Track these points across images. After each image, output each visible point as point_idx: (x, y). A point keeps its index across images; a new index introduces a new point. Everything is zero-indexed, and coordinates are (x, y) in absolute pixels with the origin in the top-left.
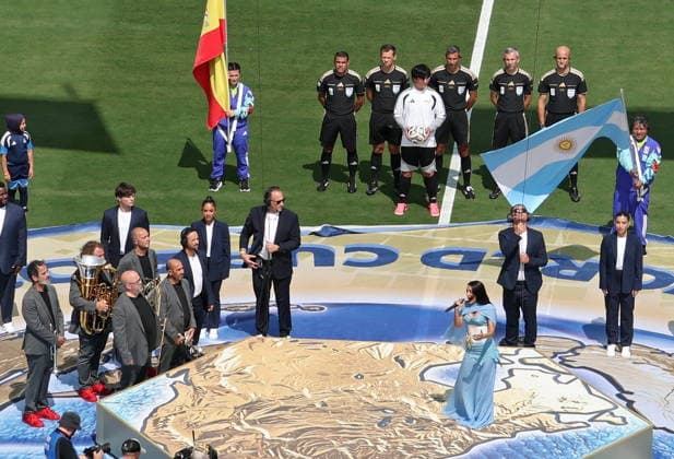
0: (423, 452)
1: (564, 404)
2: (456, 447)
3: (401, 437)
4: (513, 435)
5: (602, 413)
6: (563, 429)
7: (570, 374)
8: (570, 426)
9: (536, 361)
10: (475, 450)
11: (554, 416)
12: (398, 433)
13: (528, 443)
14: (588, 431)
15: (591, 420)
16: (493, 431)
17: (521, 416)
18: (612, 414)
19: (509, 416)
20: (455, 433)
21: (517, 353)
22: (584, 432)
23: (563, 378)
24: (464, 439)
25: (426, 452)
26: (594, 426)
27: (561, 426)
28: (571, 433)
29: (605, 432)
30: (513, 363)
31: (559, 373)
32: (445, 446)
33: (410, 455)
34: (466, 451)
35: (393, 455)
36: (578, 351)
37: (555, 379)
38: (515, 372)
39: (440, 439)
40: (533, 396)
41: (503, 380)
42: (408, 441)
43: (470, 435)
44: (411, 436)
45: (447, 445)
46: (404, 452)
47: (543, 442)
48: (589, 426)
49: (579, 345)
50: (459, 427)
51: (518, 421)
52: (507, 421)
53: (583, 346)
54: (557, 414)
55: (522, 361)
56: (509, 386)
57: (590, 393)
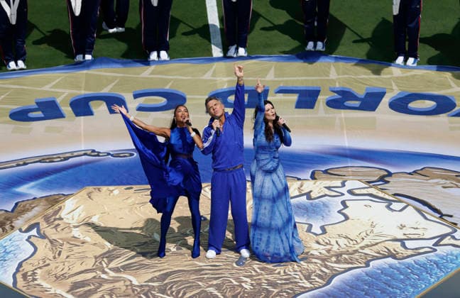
0: (287, 286)
1: (404, 231)
2: (317, 279)
3: (262, 274)
4: (367, 265)
5: (443, 237)
6: (412, 256)
7: (400, 201)
8: (417, 251)
9: (364, 191)
10: (335, 281)
11: (399, 243)
12: (258, 270)
13: (383, 271)
14: (437, 255)
15: (436, 244)
16: (346, 262)
17: (367, 246)
18: (454, 238)
19: (357, 247)
20: (312, 267)
21: (343, 185)
22: (432, 256)
23: (395, 206)
24: (322, 271)
25: (290, 286)
26: (441, 250)
27: (410, 252)
28: (421, 258)
29: (452, 255)
30: (343, 194)
31: (390, 202)
32: (306, 279)
33: (276, 291)
34: (328, 283)
35: (260, 292)
36: (387, 179)
37: (388, 207)
38: (348, 203)
39: (299, 273)
40: (373, 226)
41: (339, 212)
42: (270, 277)
43: (326, 267)
44: (271, 272)
45: (308, 278)
46: (270, 289)
47: (398, 269)
48: (436, 250)
49: (386, 173)
50: (314, 260)
51: (367, 251)
52: (356, 251)
53: (390, 174)
54: (402, 241)
55: (350, 192)
56: (347, 218)
57: (426, 218)
